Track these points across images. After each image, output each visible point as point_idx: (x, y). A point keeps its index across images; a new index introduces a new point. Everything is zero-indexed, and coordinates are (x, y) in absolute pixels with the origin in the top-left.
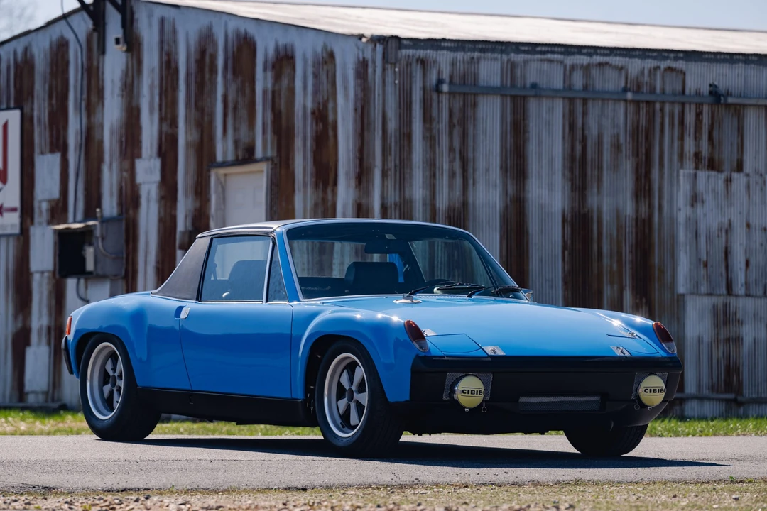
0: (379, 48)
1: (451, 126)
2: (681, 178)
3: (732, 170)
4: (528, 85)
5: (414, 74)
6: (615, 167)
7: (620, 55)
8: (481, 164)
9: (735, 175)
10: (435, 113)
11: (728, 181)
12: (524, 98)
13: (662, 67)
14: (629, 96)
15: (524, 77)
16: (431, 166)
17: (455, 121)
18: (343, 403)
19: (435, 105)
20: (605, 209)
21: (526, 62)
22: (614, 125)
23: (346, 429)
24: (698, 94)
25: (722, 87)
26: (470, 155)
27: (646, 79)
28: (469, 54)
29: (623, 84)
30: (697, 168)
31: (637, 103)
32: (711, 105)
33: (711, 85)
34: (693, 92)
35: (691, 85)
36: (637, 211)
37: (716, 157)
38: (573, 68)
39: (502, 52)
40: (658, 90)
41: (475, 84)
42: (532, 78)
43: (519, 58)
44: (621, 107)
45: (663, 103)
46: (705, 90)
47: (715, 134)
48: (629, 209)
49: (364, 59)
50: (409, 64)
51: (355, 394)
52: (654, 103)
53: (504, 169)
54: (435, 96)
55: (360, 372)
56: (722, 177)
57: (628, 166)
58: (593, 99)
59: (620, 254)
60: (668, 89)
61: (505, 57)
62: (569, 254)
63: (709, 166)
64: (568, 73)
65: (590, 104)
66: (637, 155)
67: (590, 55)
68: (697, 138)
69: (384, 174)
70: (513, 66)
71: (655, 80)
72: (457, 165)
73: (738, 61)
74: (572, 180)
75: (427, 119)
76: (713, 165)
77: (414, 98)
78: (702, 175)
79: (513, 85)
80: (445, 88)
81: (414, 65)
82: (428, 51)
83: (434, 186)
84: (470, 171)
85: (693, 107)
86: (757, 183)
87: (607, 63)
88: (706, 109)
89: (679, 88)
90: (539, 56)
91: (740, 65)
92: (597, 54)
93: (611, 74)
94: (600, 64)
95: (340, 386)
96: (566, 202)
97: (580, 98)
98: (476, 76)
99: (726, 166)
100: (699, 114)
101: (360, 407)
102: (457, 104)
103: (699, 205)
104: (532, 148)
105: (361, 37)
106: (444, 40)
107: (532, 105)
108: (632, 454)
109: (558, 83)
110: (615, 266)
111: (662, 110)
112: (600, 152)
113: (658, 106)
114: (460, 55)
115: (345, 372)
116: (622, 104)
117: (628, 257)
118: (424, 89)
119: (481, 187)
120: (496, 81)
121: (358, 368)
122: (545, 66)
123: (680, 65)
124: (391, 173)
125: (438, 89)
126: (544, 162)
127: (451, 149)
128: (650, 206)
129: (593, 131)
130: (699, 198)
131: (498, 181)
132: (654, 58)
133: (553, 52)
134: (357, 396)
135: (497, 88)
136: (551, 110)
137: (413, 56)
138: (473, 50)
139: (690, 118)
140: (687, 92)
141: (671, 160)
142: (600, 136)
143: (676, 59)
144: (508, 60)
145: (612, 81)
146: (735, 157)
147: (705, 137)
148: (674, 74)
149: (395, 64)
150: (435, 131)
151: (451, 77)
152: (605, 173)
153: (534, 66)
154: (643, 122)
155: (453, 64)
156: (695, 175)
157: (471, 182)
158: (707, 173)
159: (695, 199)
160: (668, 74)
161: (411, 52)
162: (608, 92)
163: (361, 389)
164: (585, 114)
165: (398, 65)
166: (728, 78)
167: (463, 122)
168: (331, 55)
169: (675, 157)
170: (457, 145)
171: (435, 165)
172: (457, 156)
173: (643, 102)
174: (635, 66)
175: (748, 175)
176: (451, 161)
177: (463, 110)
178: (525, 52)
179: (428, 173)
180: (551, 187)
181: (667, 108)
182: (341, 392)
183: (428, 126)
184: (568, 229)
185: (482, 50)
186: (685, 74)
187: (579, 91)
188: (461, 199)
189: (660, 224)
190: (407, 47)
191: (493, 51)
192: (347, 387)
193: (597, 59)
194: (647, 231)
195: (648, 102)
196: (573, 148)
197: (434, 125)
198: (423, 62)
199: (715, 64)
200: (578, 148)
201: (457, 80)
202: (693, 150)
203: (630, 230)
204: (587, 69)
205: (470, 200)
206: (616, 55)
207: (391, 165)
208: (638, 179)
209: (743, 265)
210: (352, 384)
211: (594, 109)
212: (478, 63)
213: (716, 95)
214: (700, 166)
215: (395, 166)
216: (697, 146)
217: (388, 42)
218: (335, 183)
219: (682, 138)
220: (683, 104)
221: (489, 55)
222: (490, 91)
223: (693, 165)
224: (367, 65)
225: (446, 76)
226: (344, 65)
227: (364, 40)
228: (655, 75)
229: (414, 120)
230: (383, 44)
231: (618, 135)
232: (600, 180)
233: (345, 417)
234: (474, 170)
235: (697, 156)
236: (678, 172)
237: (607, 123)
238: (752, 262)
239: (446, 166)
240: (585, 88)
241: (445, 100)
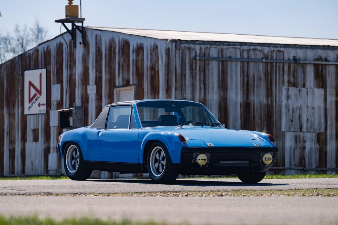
0: (174, 44)
1: (200, 72)
2: (283, 90)
3: (302, 87)
4: (228, 57)
5: (186, 53)
6: (259, 86)
7: (261, 46)
8: (211, 85)
9: (303, 89)
10: (194, 67)
11: (300, 91)
12: (226, 61)
13: (276, 50)
14: (264, 60)
15: (226, 54)
16: (193, 86)
17: (201, 70)
18: (157, 164)
19: (194, 64)
20: (256, 101)
21: (227, 49)
22: (259, 71)
23: (158, 174)
24: (289, 59)
25: (298, 57)
26: (207, 82)
27: (270, 54)
28: (206, 45)
29: (262, 56)
30: (289, 86)
31: (267, 63)
32: (294, 63)
33: (293, 56)
34: (287, 59)
35: (286, 56)
36: (267, 102)
37: (296, 82)
38: (244, 50)
39: (218, 45)
40: (274, 58)
41: (208, 56)
42: (229, 54)
43: (224, 47)
44: (261, 65)
45: (276, 63)
46: (291, 58)
47: (295, 74)
48: (264, 101)
49: (168, 48)
50: (184, 49)
51: (161, 161)
52: (273, 63)
53: (219, 87)
54: (194, 61)
55: (163, 153)
56: (298, 89)
57: (264, 85)
58: (251, 62)
59: (261, 117)
60: (278, 59)
61: (219, 47)
62: (243, 117)
63: (293, 85)
64: (242, 52)
65: (250, 63)
66: (267, 82)
67: (250, 46)
68: (289, 75)
69: (176, 89)
70: (222, 50)
71: (273, 54)
72: (202, 85)
73: (303, 48)
74: (244, 91)
75: (191, 69)
76: (295, 85)
77: (186, 62)
78: (291, 89)
79: (222, 57)
80: (198, 58)
81: (186, 50)
82: (191, 45)
83: (194, 93)
84: (207, 88)
85: (287, 64)
86: (310, 91)
87: (256, 49)
88: (292, 65)
89: (282, 57)
90: (231, 46)
91: (304, 49)
92: (252, 46)
93: (257, 53)
94: (253, 49)
95: (156, 158)
96: (242, 99)
97: (246, 61)
98: (209, 54)
99: (299, 85)
100: (289, 67)
101: (163, 166)
102: (202, 64)
103: (290, 100)
104: (229, 79)
105: (167, 40)
106: (197, 41)
107: (229, 64)
108: (261, 182)
109: (238, 56)
110: (260, 122)
111: (276, 65)
112: (254, 81)
113: (274, 64)
114: (203, 46)
115: (158, 153)
116: (262, 63)
117: (264, 118)
118: (190, 58)
119: (211, 93)
120: (216, 55)
121: (162, 152)
122: (234, 50)
123: (282, 49)
124: (178, 88)
125: (195, 59)
126: (234, 84)
127: (200, 80)
128: (272, 100)
129: (251, 74)
130: (290, 97)
131: (217, 91)
132: (273, 47)
133: (236, 45)
134: (162, 162)
135: (216, 58)
136: (236, 66)
137: (186, 47)
138: (208, 44)
139: (286, 68)
140: (285, 59)
141: (279, 83)
142: (254, 75)
143: (281, 47)
144: (220, 48)
145: (257, 55)
146: (303, 82)
147: (292, 75)
148: (280, 52)
149: (179, 49)
150: (194, 74)
151: (200, 54)
152: (256, 88)
153: (230, 50)
154: (269, 69)
155: (200, 49)
156: (288, 89)
157: (207, 92)
158: (292, 88)
159: (288, 97)
160: (278, 52)
161: (185, 45)
162: (256, 59)
163: (163, 159)
164: (248, 67)
165: (180, 50)
166: (299, 54)
167: (204, 70)
168: (157, 47)
169: (281, 82)
170: (202, 78)
171: (194, 86)
172: (202, 82)
173: (269, 62)
174: (266, 50)
175: (307, 89)
176: (200, 84)
177: (204, 66)
178: (226, 45)
179: (192, 89)
180: (236, 93)
181: (278, 65)
182: (156, 160)
183: (192, 72)
184: (242, 109)
185: (211, 44)
186: (284, 52)
187: (246, 59)
188: (204, 98)
189: (276, 106)
190: (184, 43)
191: (215, 45)
192: (158, 159)
193: (252, 47)
194: (271, 109)
195: (271, 63)
196: (244, 79)
197: (194, 72)
198: (189, 49)
199: (295, 49)
200: (246, 79)
201: (202, 55)
202: (287, 80)
203: (265, 108)
204: (249, 51)
205: (207, 98)
206: (259, 46)
207: (178, 86)
208: (267, 90)
209: (306, 121)
210: (160, 157)
211: (251, 65)
212: (209, 49)
213: (295, 60)
214: (290, 86)
215: (180, 86)
216: (289, 78)
217: (177, 42)
218: (159, 93)
219: (283, 76)
220: (284, 63)
221: (213, 46)
222: (214, 59)
223: (287, 85)
224: (170, 50)
225: (198, 54)
226: (161, 50)
227: (168, 41)
228: (273, 53)
229: (186, 70)
230: (175, 42)
231: (260, 75)
232: (254, 90)
233: (158, 169)
234: (208, 87)
235: (289, 82)
236: (282, 88)
237: (256, 70)
238: (309, 120)
239: (198, 86)
240: (248, 58)
241: (197, 62)
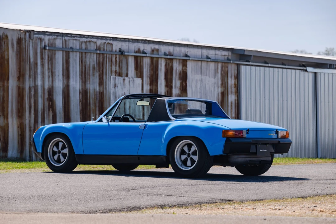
0: (27, 34)
1: (48, 61)
2: (111, 79)
3: (125, 77)
4: (70, 48)
5: (38, 43)
6: (94, 75)
7: (95, 38)
8: (57, 74)
9: (126, 78)
10: (44, 57)
11: (124, 80)
12: (69, 51)
13: (106, 43)
14: (98, 52)
15: (69, 45)
16: (43, 74)
17: (50, 59)
19: (44, 53)
20: (91, 88)
21: (69, 40)
22: (93, 61)
24: (116, 51)
25: (123, 49)
26: (54, 71)
27: (102, 46)
28: (53, 37)
29: (96, 48)
30: (115, 76)
31: (100, 54)
32: (119, 55)
33: (119, 49)
34: (115, 51)
35: (114, 49)
36: (100, 89)
37: (121, 72)
38: (82, 42)
39: (63, 36)
40: (105, 50)
41: (55, 47)
42: (71, 45)
43: (67, 38)
44: (95, 55)
45: (107, 54)
46: (118, 50)
47: (120, 65)
48: (98, 89)
49: (21, 38)
50: (36, 40)
52: (104, 54)
53: (63, 75)
54: (44, 50)
56: (122, 78)
57: (97, 74)
58: (88, 52)
59: (95, 103)
60: (108, 50)
61: (63, 38)
62: (81, 103)
63: (119, 75)
64: (81, 44)
65: (87, 54)
66: (100, 71)
67: (87, 38)
68: (116, 66)
69: (30, 77)
70: (66, 41)
71: (104, 46)
73: (127, 41)
74: (82, 79)
75: (42, 58)
76: (120, 75)
77: (38, 51)
78: (117, 78)
79: (66, 47)
80: (47, 48)
81: (38, 40)
82: (42, 36)
83: (44, 80)
84: (54, 76)
85: (115, 55)
86: (132, 81)
87: (91, 41)
88: (118, 56)
89: (111, 50)
90: (73, 38)
91: (127, 42)
92: (89, 38)
93: (92, 44)
94: (90, 41)
96: (80, 87)
97: (84, 52)
98: (55, 44)
99: (124, 75)
100: (116, 58)
102: (50, 54)
103: (116, 88)
104: (71, 69)
105: (20, 30)
106: (47, 32)
107: (71, 54)
109: (78, 47)
110: (94, 107)
111: (106, 56)
112: (90, 70)
113: (105, 55)
114: (51, 37)
116: (95, 54)
117: (97, 105)
118: (41, 48)
119: (57, 81)
120: (61, 46)
122: (75, 41)
123: (111, 42)
124: (32, 76)
125: (45, 48)
126: (74, 73)
127: (49, 69)
128: (103, 88)
129: (88, 63)
130: (116, 85)
131: (62, 80)
132: (104, 39)
133: (77, 37)
135: (61, 48)
136: (76, 56)
137: (38, 37)
138: (55, 35)
139: (114, 59)
140: (113, 51)
141: (109, 73)
142: (90, 65)
143: (110, 40)
144: (64, 39)
145: (92, 47)
146: (126, 72)
147: (118, 65)
148: (110, 45)
149: (32, 39)
150: (44, 62)
151: (48, 44)
152: (91, 77)
153: (71, 42)
154: (101, 60)
155: (49, 40)
156: (115, 78)
157: (54, 79)
158: (118, 77)
159: (115, 86)
160: (108, 44)
161: (37, 36)
162: (92, 50)
164: (85, 57)
165: (33, 40)
166: (124, 46)
167: (52, 59)
168: (7, 36)
169: (110, 72)
170: (50, 67)
171: (44, 74)
172: (50, 71)
173: (101, 54)
174: (99, 42)
175: (129, 78)
176: (49, 73)
177: (52, 56)
178: (69, 37)
179: (42, 77)
180: (76, 81)
181: (108, 56)
183: (42, 61)
184: (81, 96)
185: (57, 36)
186: (112, 45)
187: (84, 50)
188: (51, 85)
189: (106, 93)
190: (36, 34)
191: (60, 36)
193: (89, 39)
194: (102, 96)
195: (102, 54)
196: (82, 69)
197: (44, 60)
198: (40, 39)
199: (120, 42)
200: (84, 68)
201: (50, 45)
202: (114, 70)
203: (98, 95)
204: (86, 42)
205: (54, 86)
206: (94, 38)
207: (32, 74)
208: (100, 79)
209: (129, 108)
211: (88, 56)
212: (56, 40)
213: (121, 52)
214: (116, 75)
215: (33, 74)
216: (116, 68)
217: (30, 32)
218: (8, 79)
219: (111, 66)
220: (112, 54)
221: (59, 37)
222: (59, 49)
223: (114, 75)
224: (22, 40)
225: (47, 44)
226: (12, 40)
227: (21, 31)
228: (104, 45)
229: (38, 58)
230: (29, 33)
231: (94, 65)
232: (89, 79)
234: (55, 76)
235: (116, 71)
236: (111, 77)
237: (91, 60)
238: (131, 107)
239: (47, 74)
240: (86, 49)
241: (46, 51)
